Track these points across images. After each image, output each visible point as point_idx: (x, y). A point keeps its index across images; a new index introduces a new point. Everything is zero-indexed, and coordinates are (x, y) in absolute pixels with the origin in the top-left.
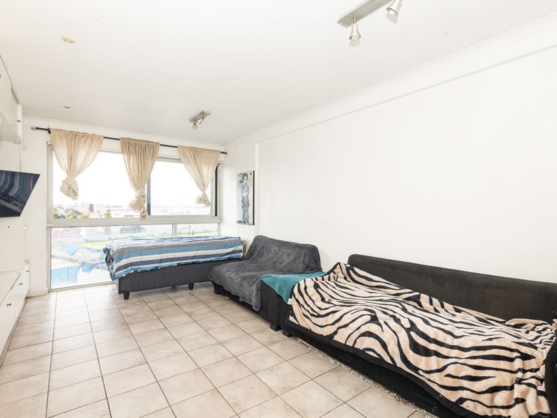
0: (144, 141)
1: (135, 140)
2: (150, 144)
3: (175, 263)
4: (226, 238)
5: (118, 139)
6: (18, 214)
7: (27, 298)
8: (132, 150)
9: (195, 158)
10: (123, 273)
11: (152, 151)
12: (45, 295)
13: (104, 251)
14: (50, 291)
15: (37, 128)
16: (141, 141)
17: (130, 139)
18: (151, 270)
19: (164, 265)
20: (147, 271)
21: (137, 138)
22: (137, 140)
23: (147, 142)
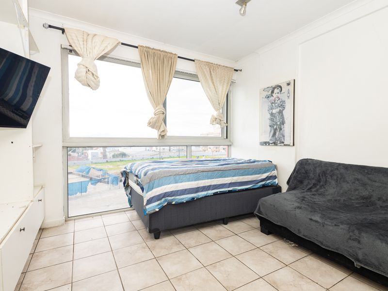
0: (162, 51)
1: (153, 49)
2: (169, 55)
3: (211, 192)
4: (254, 162)
5: (137, 47)
6: (24, 126)
7: (42, 230)
8: (151, 60)
9: (211, 74)
10: (154, 207)
11: (170, 62)
12: (62, 225)
13: (122, 174)
14: (68, 219)
15: (50, 26)
16: (160, 50)
17: (149, 48)
18: (187, 202)
19: (202, 194)
20: (183, 203)
21: (155, 48)
22: (155, 50)
23: (166, 52)
